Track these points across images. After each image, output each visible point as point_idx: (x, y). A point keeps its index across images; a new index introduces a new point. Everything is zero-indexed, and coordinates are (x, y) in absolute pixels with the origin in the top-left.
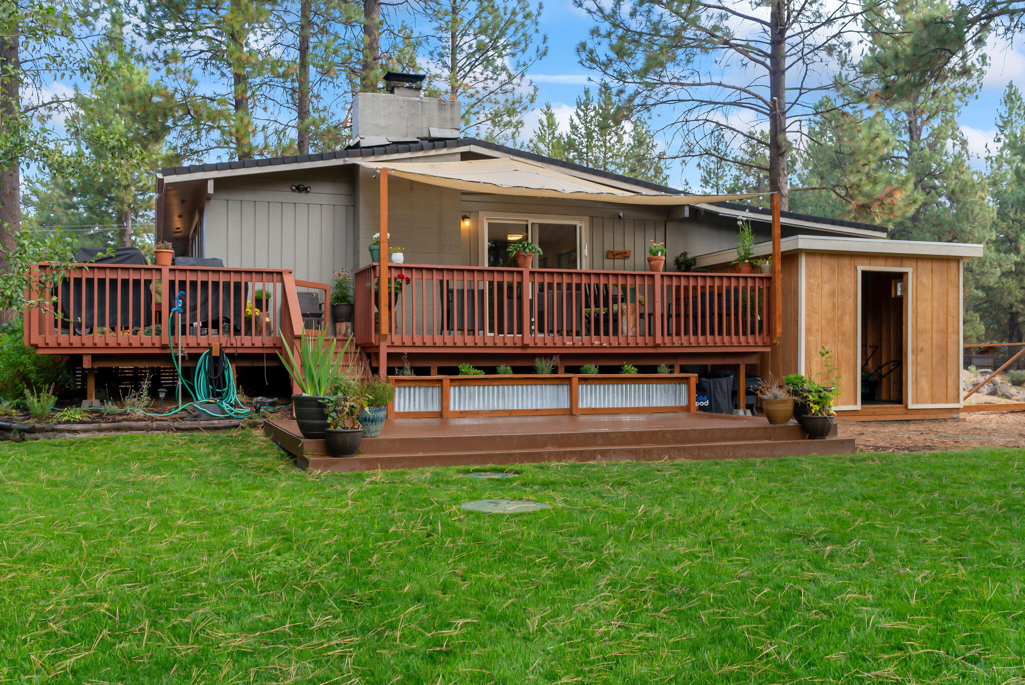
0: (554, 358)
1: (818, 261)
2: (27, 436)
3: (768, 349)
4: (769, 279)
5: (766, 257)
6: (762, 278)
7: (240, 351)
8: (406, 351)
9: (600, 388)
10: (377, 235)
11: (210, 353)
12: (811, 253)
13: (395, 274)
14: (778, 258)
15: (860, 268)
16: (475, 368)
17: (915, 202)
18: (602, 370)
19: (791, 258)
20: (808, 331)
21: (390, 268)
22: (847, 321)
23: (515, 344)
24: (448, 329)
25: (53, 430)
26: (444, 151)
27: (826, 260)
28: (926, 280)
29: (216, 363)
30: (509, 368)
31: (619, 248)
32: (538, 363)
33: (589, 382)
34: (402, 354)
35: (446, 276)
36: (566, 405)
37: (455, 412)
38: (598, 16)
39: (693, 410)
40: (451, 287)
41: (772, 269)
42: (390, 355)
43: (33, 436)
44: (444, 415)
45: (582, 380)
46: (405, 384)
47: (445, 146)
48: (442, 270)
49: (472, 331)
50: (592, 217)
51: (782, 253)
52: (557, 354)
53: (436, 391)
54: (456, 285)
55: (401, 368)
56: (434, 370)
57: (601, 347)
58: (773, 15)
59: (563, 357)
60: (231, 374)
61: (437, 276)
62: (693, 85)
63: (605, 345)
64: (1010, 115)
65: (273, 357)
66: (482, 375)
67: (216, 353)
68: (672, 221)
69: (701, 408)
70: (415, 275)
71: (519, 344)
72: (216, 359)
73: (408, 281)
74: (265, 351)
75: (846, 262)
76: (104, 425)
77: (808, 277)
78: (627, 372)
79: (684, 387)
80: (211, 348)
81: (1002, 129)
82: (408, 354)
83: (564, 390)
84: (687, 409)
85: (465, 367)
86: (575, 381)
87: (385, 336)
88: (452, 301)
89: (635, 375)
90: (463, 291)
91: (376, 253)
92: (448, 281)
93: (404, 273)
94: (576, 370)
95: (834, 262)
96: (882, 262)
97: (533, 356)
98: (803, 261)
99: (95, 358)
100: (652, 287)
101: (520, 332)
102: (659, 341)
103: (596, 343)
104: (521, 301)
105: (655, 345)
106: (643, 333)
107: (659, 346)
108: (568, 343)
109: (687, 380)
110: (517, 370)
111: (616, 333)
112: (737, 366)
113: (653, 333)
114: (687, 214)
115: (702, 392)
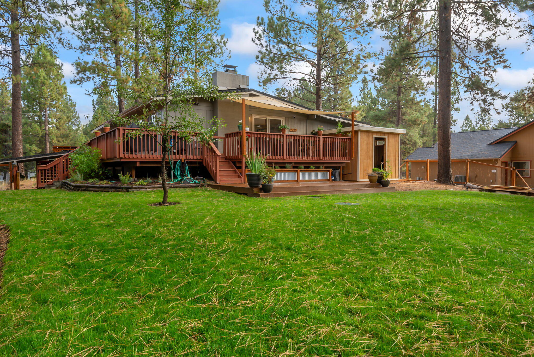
0: (292, 164)
1: (363, 134)
2: (130, 190)
3: (349, 161)
4: (350, 139)
5: (349, 132)
6: (348, 139)
7: (190, 161)
9: (304, 173)
10: (241, 121)
11: (181, 161)
12: (362, 131)
14: (354, 132)
15: (374, 136)
17: (362, 115)
18: (305, 167)
19: (356, 132)
20: (361, 155)
22: (371, 153)
25: (139, 188)
26: (244, 93)
27: (365, 133)
28: (390, 140)
29: (183, 165)
30: (278, 167)
31: (293, 128)
32: (287, 165)
36: (296, 179)
38: (260, 46)
39: (331, 180)
41: (352, 135)
43: (132, 190)
45: (301, 171)
47: (245, 91)
50: (285, 117)
52: (293, 162)
57: (305, 160)
58: (318, 51)
59: (295, 163)
60: (187, 169)
62: (294, 73)
64: (364, 87)
65: (201, 163)
67: (183, 161)
68: (309, 119)
69: (333, 180)
71: (282, 159)
72: (183, 163)
73: (250, 137)
74: (198, 161)
75: (370, 134)
76: (156, 186)
77: (361, 139)
78: (312, 168)
79: (328, 174)
80: (181, 160)
81: (361, 91)
83: (295, 174)
84: (329, 180)
86: (299, 171)
89: (314, 169)
91: (241, 128)
93: (249, 134)
94: (297, 167)
95: (367, 134)
96: (379, 134)
97: (285, 163)
98: (360, 134)
99: (141, 163)
100: (319, 141)
101: (283, 155)
102: (321, 158)
103: (304, 159)
104: (283, 145)
105: (320, 160)
106: (316, 156)
107: (321, 160)
108: (296, 159)
109: (329, 171)
110: (281, 167)
111: (309, 156)
112: (340, 167)
113: (319, 156)
114: (315, 117)
115: (333, 175)
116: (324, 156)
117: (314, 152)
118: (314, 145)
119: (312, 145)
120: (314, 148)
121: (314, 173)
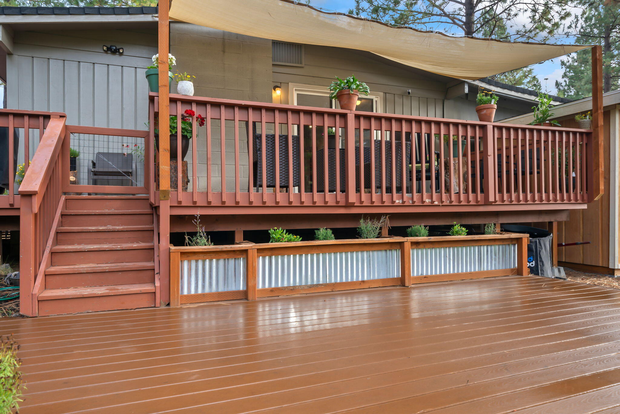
0: (382, 220)
3: (585, 207)
4: (588, 134)
5: (585, 113)
6: (581, 134)
8: (198, 212)
9: (430, 252)
10: (156, 56)
13: (181, 109)
14: (601, 111)
16: (289, 232)
18: (433, 231)
21: (173, 101)
23: (337, 202)
24: (255, 185)
30: (330, 232)
32: (363, 225)
33: (421, 246)
34: (193, 217)
35: (252, 116)
36: (396, 273)
37: (264, 290)
39: (525, 273)
40: (258, 132)
41: (594, 123)
42: (175, 219)
44: (250, 297)
45: (416, 244)
46: (196, 257)
48: (245, 108)
49: (285, 187)
50: (385, 93)
51: (604, 107)
52: (386, 214)
53: (242, 263)
54: (264, 130)
55: (193, 234)
56: (239, 236)
57: (432, 205)
59: (393, 216)
61: (238, 115)
63: (436, 203)
66: (298, 242)
68: (448, 99)
70: (210, 113)
71: (342, 203)
73: (202, 121)
78: (457, 233)
79: (513, 250)
82: (202, 216)
83: (395, 257)
84: (518, 272)
85: (277, 232)
86: (407, 246)
87: (166, 194)
88: (260, 150)
89: (465, 236)
90: (274, 136)
92: (254, 123)
93: (194, 108)
94: (402, 232)
97: (357, 217)
100: (484, 139)
101: (344, 190)
102: (492, 199)
103: (427, 201)
104: (344, 152)
105: (487, 203)
106: (474, 191)
107: (491, 204)
108: (398, 202)
109: (518, 241)
110: (339, 234)
111: (448, 190)
112: (551, 223)
113: (484, 190)
114: (466, 90)
115: (534, 253)
116: (501, 191)
117: (466, 180)
118: (465, 155)
119: (456, 155)
120: (465, 163)
121: (464, 250)
